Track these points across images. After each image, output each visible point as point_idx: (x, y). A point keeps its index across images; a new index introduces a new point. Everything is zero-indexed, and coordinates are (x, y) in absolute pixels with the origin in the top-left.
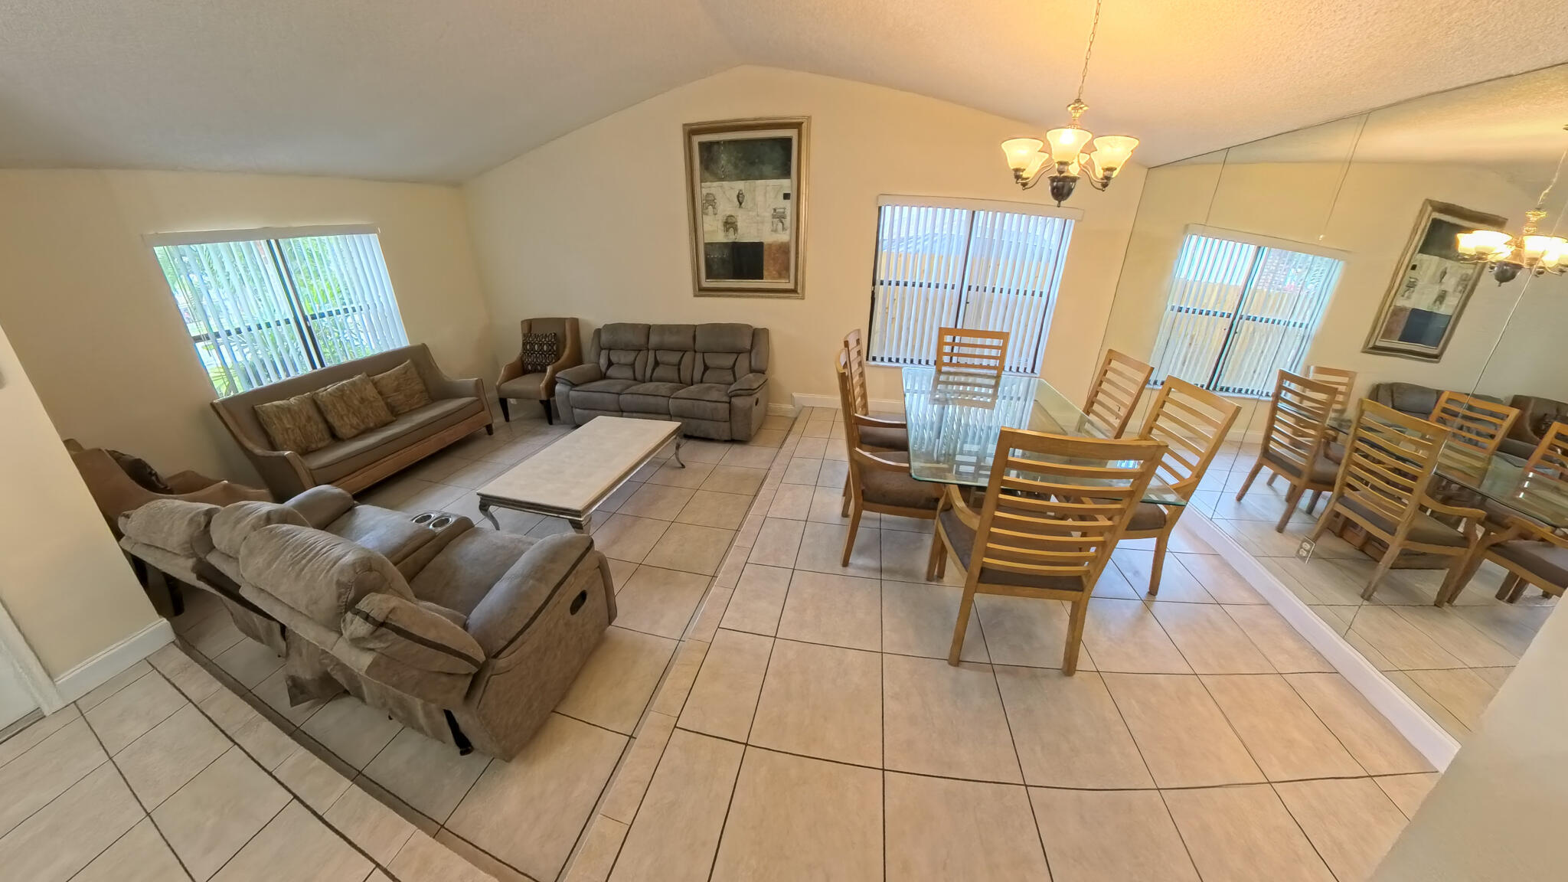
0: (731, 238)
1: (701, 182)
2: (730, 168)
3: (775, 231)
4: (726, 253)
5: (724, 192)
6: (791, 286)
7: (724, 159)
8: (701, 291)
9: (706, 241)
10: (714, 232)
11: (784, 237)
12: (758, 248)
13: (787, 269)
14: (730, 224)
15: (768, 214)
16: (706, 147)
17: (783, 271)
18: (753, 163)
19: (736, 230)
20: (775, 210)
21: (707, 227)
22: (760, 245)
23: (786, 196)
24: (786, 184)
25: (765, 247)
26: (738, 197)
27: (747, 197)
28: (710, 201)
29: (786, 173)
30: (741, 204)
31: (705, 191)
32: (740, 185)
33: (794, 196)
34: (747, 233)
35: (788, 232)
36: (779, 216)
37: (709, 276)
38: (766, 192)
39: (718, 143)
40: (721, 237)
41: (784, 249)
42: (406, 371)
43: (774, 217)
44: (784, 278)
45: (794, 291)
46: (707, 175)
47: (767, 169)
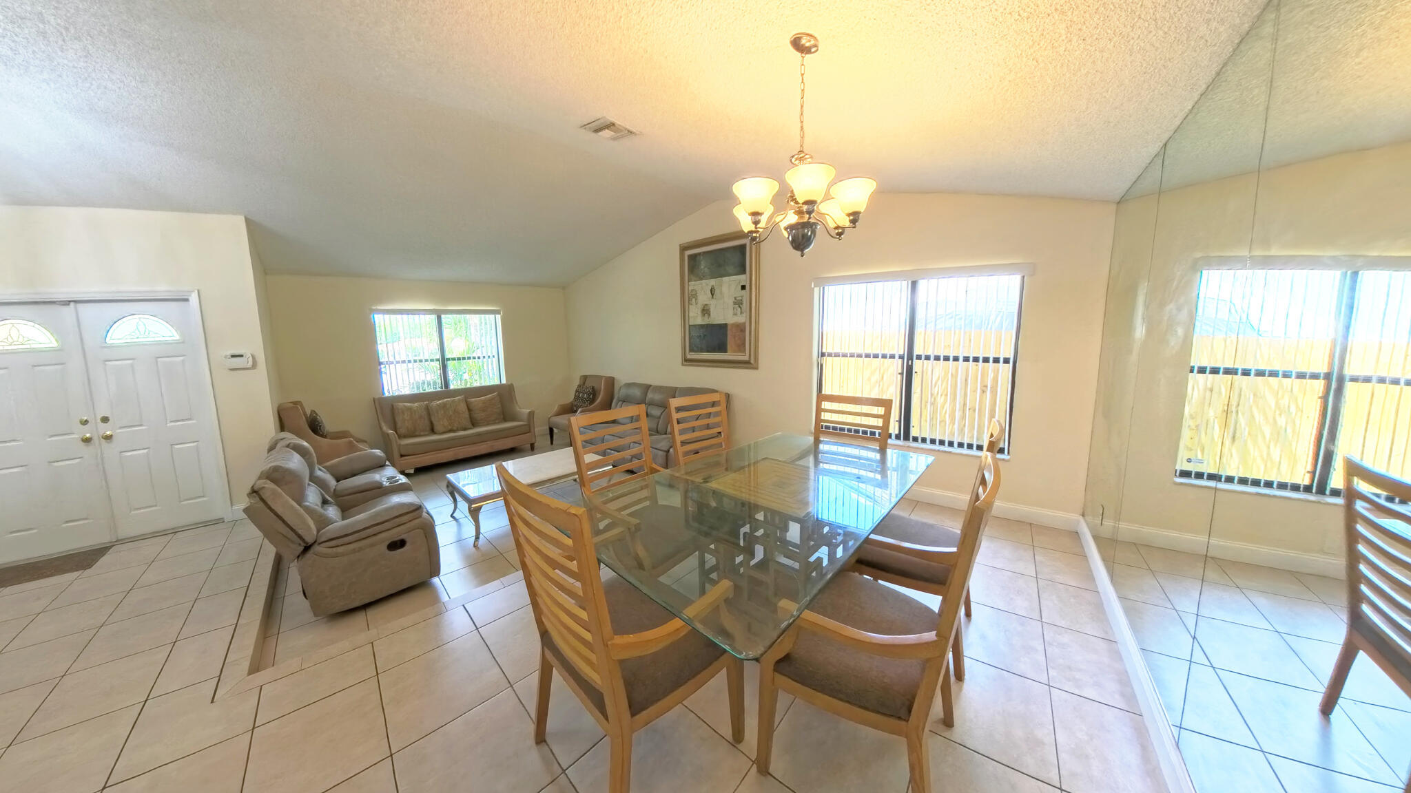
0: (706, 321)
1: (689, 282)
2: (707, 271)
3: (735, 314)
4: (703, 330)
5: (702, 288)
6: (748, 358)
7: (703, 265)
8: (687, 361)
9: (690, 324)
10: (697, 318)
11: (741, 319)
12: (723, 327)
13: (744, 344)
15: (731, 302)
16: (693, 258)
17: (741, 347)
18: (720, 266)
19: (709, 315)
20: (735, 298)
21: (691, 314)
22: (726, 324)
23: (743, 287)
24: (743, 279)
25: (729, 327)
26: (711, 290)
27: (717, 292)
29: (743, 271)
30: (712, 295)
32: (713, 282)
33: (748, 287)
34: (717, 318)
35: (744, 315)
36: (738, 303)
37: (691, 350)
38: (729, 285)
39: (699, 254)
40: (699, 321)
41: (741, 328)
42: (493, 399)
43: (735, 303)
44: (741, 352)
45: (749, 363)
46: (692, 277)
47: (730, 269)
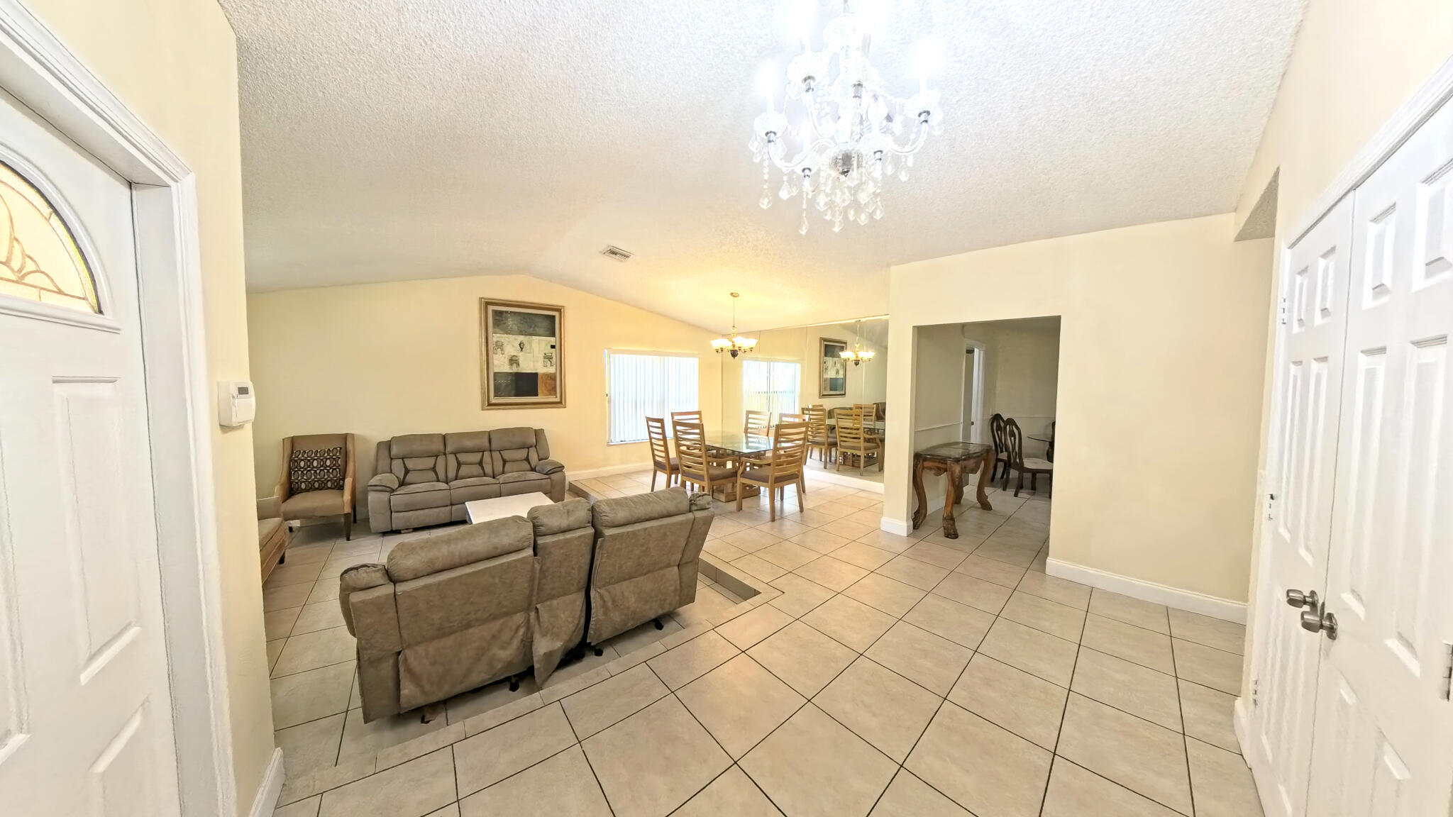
0: (515, 369)
1: (493, 333)
2: (515, 327)
3: (546, 366)
4: (510, 378)
5: (511, 343)
6: (558, 400)
7: (511, 322)
8: (490, 405)
9: (495, 371)
10: (501, 364)
11: (551, 370)
12: (534, 376)
13: (554, 389)
14: (513, 361)
15: (542, 356)
16: (496, 313)
17: (552, 391)
18: (530, 327)
19: (518, 364)
20: (546, 354)
21: (496, 362)
22: (536, 374)
23: (553, 347)
24: (552, 340)
25: (539, 377)
26: (520, 345)
27: (527, 346)
28: (500, 346)
29: (553, 335)
30: (522, 349)
31: (495, 340)
32: (522, 338)
33: (557, 347)
34: (527, 366)
35: (554, 367)
36: (548, 358)
37: (496, 395)
38: (539, 344)
39: (506, 312)
40: (507, 369)
41: (552, 378)
43: (545, 358)
44: (552, 395)
45: (561, 403)
46: (497, 330)
47: (541, 331)
